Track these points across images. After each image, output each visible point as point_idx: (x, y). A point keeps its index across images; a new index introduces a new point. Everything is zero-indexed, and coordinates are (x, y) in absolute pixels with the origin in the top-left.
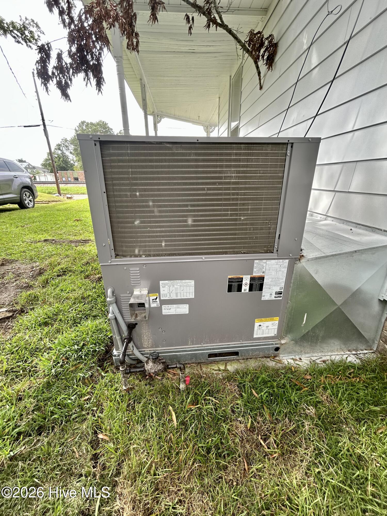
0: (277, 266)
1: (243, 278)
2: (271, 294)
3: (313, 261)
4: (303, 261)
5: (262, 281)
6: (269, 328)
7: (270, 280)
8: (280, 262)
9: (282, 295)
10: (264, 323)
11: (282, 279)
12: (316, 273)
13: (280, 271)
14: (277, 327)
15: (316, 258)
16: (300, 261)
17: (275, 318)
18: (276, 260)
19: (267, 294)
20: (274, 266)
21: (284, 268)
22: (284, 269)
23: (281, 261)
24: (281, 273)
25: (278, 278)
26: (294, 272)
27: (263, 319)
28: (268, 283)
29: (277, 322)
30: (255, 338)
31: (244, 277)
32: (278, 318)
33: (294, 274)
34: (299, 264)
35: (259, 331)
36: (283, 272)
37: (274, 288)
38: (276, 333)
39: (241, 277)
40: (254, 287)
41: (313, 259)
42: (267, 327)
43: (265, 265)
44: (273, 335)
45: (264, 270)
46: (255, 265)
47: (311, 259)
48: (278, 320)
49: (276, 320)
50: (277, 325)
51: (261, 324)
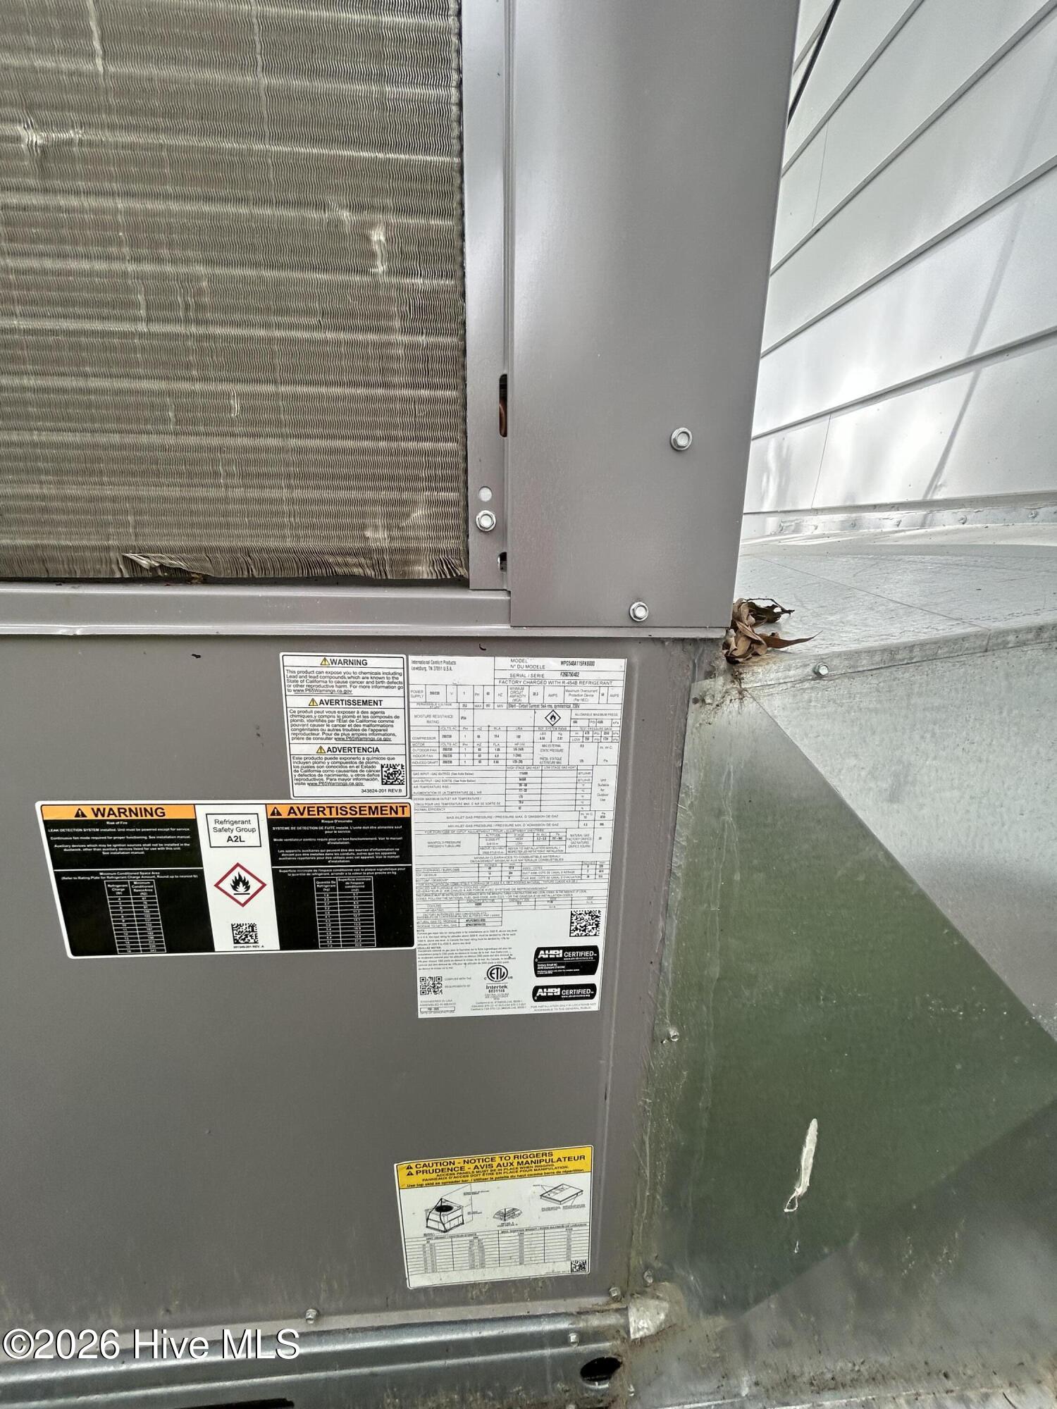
0: (524, 717)
1: (192, 824)
2: (497, 973)
3: (858, 685)
4: (772, 677)
5: (390, 853)
6: (521, 1222)
7: (470, 844)
8: (539, 680)
9: (596, 979)
10: (476, 1187)
11: (585, 841)
12: (894, 796)
13: (556, 765)
14: (584, 1215)
15: (891, 651)
16: (737, 678)
17: (558, 1153)
18: (504, 662)
19: (458, 971)
20: (483, 717)
21: (587, 735)
22: (586, 753)
23: (552, 665)
24: (558, 781)
25: (538, 833)
26: (691, 779)
27: (459, 1161)
28: (452, 878)
29: (583, 1181)
30: (424, 1290)
31: (205, 813)
32: (587, 1151)
33: (686, 802)
34: (731, 708)
35: (442, 1246)
36: (582, 773)
37: (515, 918)
38: (582, 1252)
39: (174, 809)
40: (325, 907)
41: (864, 663)
42: (504, 1215)
43: (392, 701)
44: (564, 1268)
45: (392, 752)
46: (294, 702)
47: (841, 666)
48: (587, 1164)
49: (572, 1165)
50: (585, 1199)
51: (453, 1193)
